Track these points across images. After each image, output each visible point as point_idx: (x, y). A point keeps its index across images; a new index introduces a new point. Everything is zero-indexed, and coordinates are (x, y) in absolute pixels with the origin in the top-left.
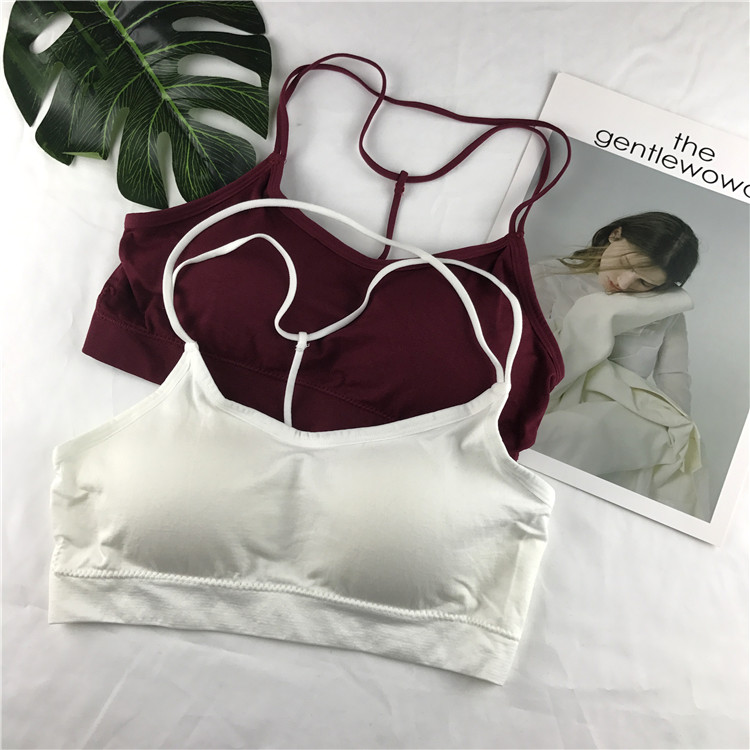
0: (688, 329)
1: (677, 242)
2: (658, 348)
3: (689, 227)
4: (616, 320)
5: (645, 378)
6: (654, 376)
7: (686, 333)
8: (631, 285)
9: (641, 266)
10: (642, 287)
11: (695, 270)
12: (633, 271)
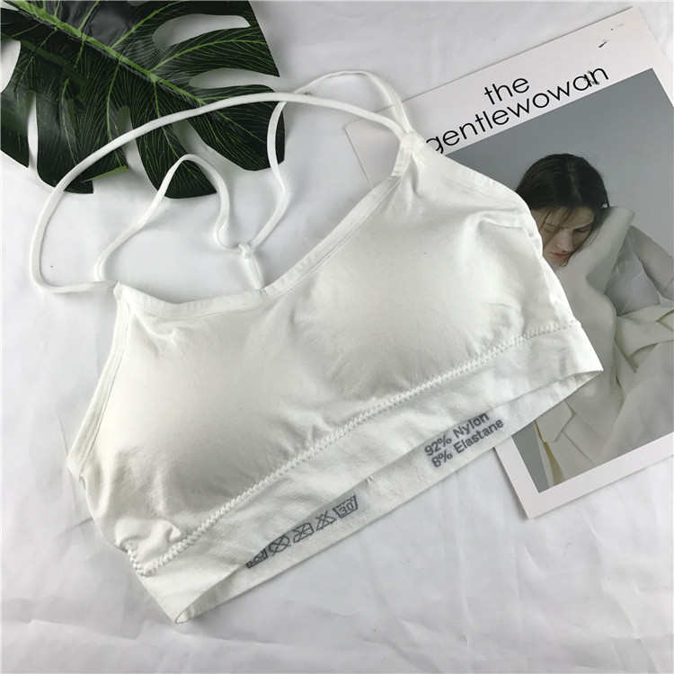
0: (648, 234)
1: (571, 175)
2: (643, 270)
3: (567, 155)
4: (591, 279)
5: (659, 303)
6: (663, 295)
7: (650, 239)
8: (573, 241)
9: (565, 220)
10: (583, 236)
11: (605, 183)
12: (563, 229)
